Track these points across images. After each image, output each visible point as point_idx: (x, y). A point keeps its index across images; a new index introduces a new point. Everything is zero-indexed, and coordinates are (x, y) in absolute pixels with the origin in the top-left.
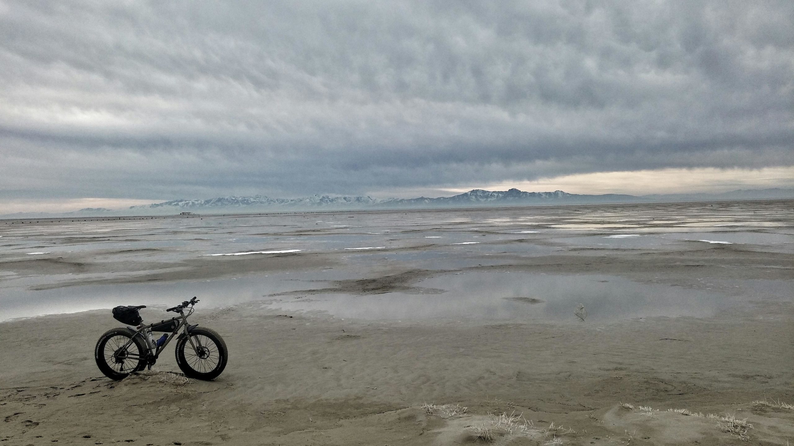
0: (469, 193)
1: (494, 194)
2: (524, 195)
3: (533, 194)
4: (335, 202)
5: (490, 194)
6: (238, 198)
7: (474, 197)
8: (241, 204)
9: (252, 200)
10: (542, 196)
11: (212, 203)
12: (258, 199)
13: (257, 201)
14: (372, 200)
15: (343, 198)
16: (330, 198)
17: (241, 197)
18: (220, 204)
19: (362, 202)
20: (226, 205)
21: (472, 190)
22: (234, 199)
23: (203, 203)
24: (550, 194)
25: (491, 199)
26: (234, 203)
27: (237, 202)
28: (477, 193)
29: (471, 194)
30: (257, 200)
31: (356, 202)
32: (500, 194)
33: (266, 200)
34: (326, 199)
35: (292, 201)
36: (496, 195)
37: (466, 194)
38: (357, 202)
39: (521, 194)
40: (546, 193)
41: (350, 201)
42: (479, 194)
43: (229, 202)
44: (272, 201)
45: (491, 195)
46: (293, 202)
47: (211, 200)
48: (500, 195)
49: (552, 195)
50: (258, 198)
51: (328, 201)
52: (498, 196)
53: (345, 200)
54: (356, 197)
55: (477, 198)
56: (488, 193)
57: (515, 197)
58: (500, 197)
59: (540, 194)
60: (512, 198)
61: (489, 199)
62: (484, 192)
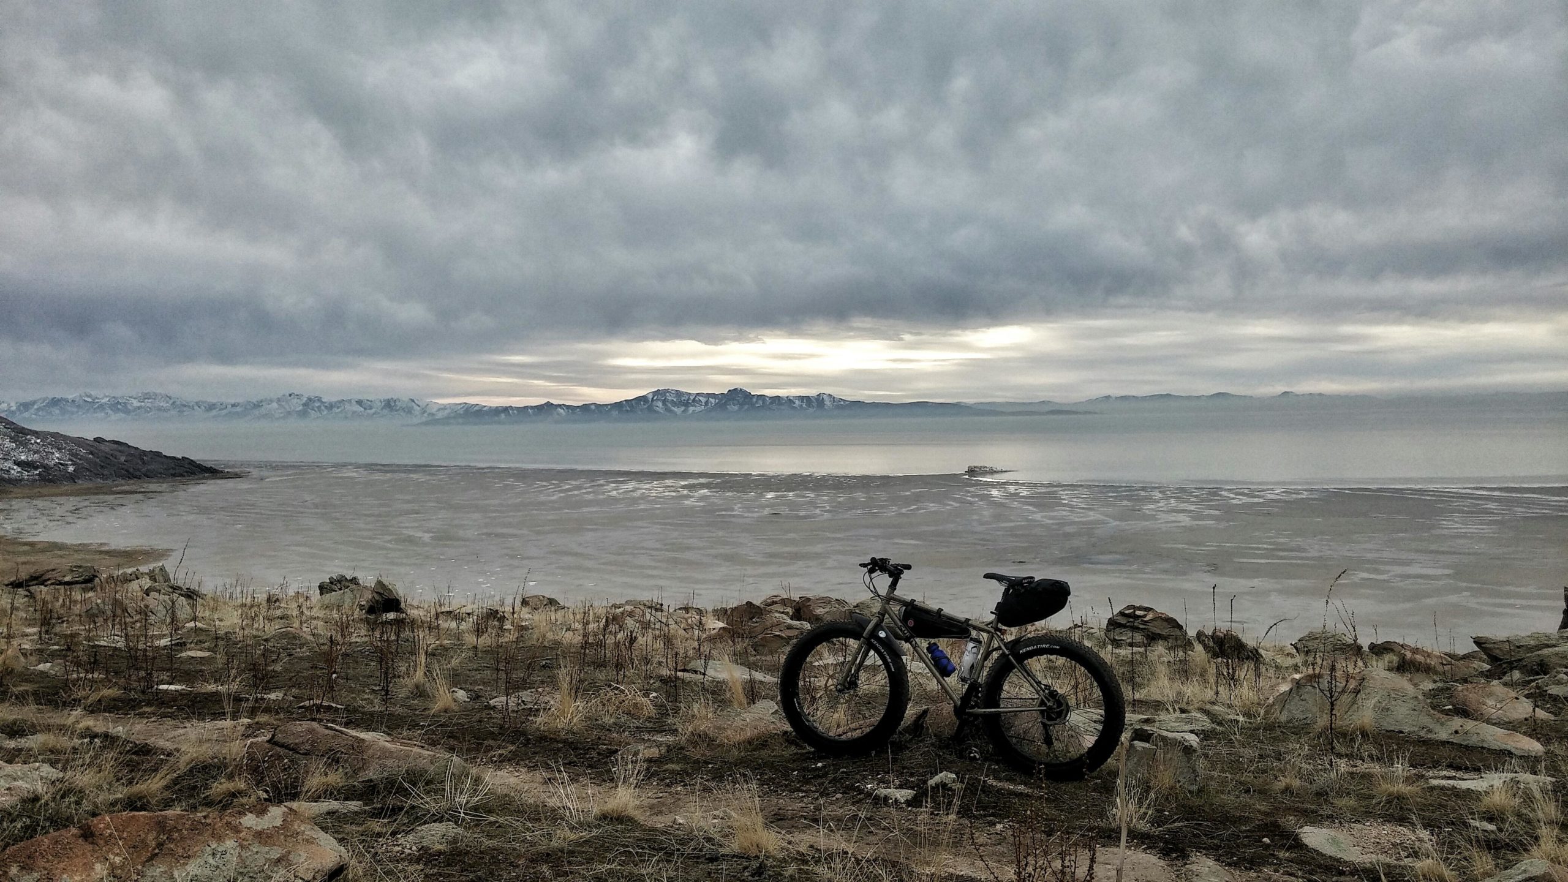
0: (650, 397)
1: (701, 398)
2: (761, 402)
3: (778, 399)
4: (337, 411)
5: (692, 398)
6: (98, 399)
7: (660, 404)
8: (110, 412)
9: (136, 403)
10: (794, 403)
11: (38, 409)
12: (150, 401)
13: (148, 405)
14: (419, 406)
15: (355, 403)
16: (325, 403)
17: (107, 397)
18: (56, 411)
19: (399, 410)
20: (72, 413)
21: (656, 390)
22: (89, 400)
23: (14, 408)
24: (808, 399)
25: (694, 408)
26: (92, 410)
27: (102, 407)
28: (665, 395)
29: (655, 398)
30: (148, 403)
31: (384, 410)
32: (710, 399)
33: (170, 403)
34: (317, 404)
35: (233, 406)
36: (703, 400)
37: (643, 399)
38: (386, 411)
39: (755, 400)
40: (801, 398)
41: (371, 408)
42: (670, 398)
43: (79, 406)
44: (185, 406)
45: (694, 400)
46: (238, 409)
47: (34, 403)
48: (712, 400)
49: (812, 401)
50: (148, 399)
51: (323, 408)
52: (707, 403)
53: (361, 406)
54: (384, 401)
55: (667, 405)
56: (687, 397)
57: (742, 405)
58: (712, 403)
59: (789, 401)
60: (736, 408)
61: (691, 409)
62: (679, 394)
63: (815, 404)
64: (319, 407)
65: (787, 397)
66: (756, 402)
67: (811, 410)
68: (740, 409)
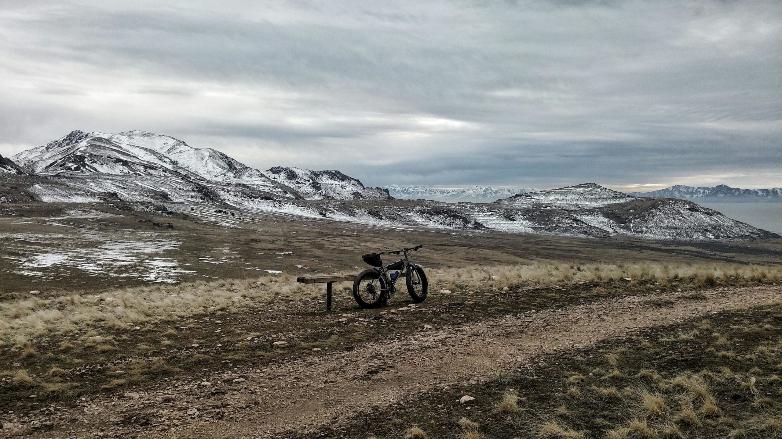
0: (671, 189)
1: (700, 190)
2: (737, 192)
3: (747, 191)
5: (695, 190)
7: (677, 193)
10: (758, 193)
21: (674, 185)
24: (767, 191)
25: (696, 195)
28: (680, 188)
29: (674, 190)
32: (706, 191)
34: (490, 191)
35: (452, 191)
36: (701, 191)
37: (667, 190)
39: (733, 191)
40: (763, 191)
42: (682, 190)
45: (696, 191)
46: (455, 193)
49: (770, 192)
52: (704, 193)
55: (680, 194)
56: (692, 189)
57: (726, 194)
58: (706, 193)
59: (756, 192)
60: (722, 195)
61: (695, 196)
62: (687, 188)
63: (771, 194)
64: (491, 193)
65: (754, 190)
66: (735, 193)
67: (770, 197)
68: (724, 196)
